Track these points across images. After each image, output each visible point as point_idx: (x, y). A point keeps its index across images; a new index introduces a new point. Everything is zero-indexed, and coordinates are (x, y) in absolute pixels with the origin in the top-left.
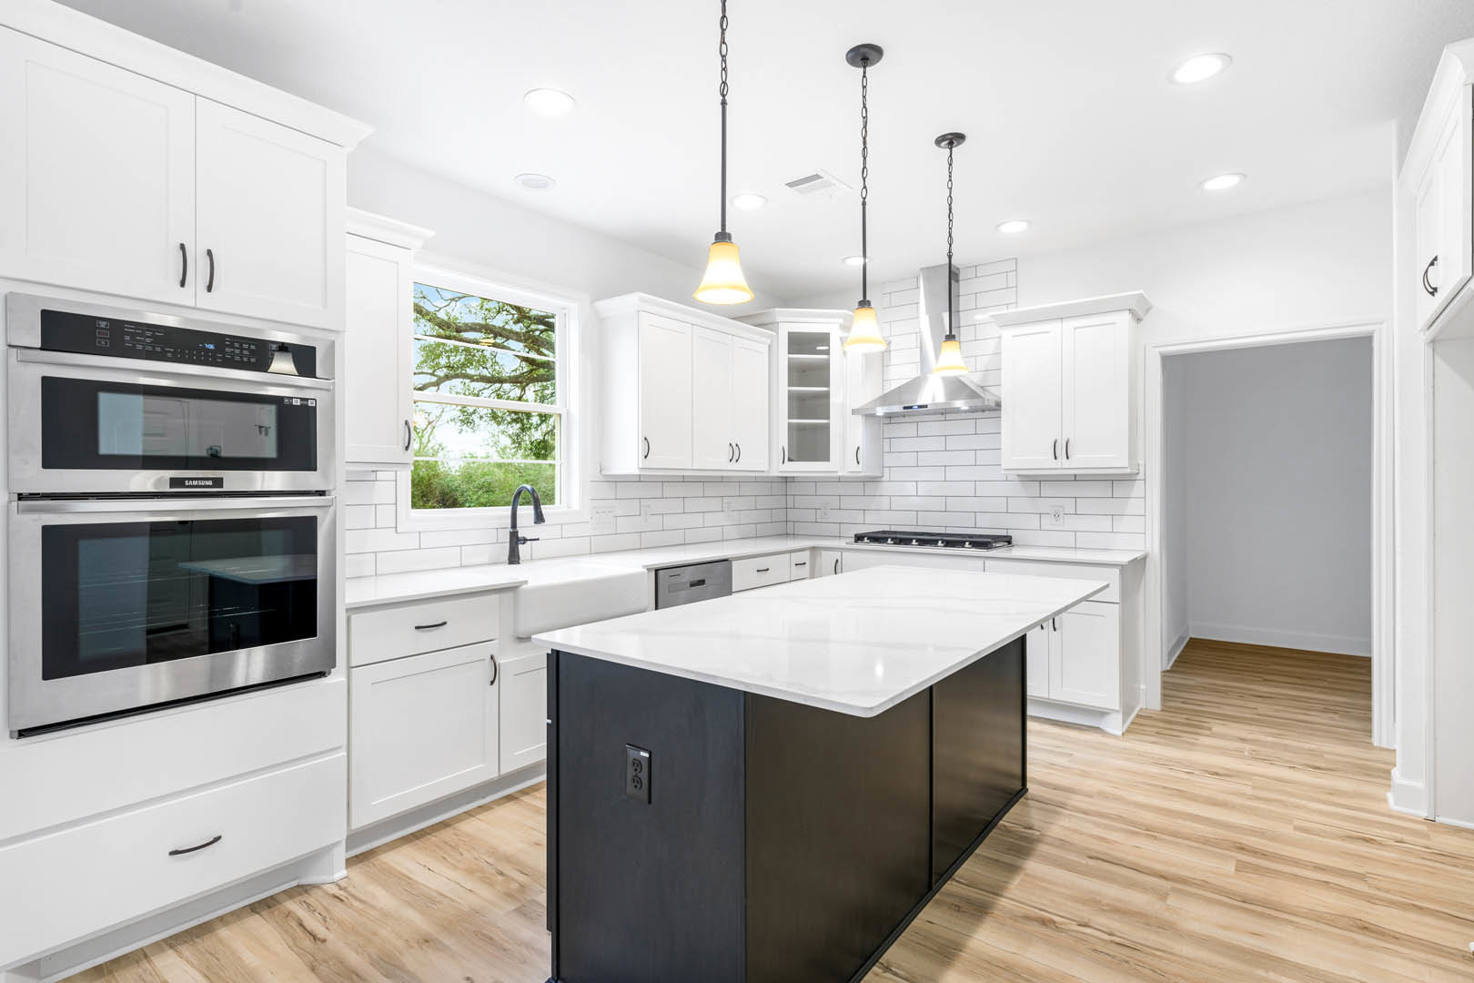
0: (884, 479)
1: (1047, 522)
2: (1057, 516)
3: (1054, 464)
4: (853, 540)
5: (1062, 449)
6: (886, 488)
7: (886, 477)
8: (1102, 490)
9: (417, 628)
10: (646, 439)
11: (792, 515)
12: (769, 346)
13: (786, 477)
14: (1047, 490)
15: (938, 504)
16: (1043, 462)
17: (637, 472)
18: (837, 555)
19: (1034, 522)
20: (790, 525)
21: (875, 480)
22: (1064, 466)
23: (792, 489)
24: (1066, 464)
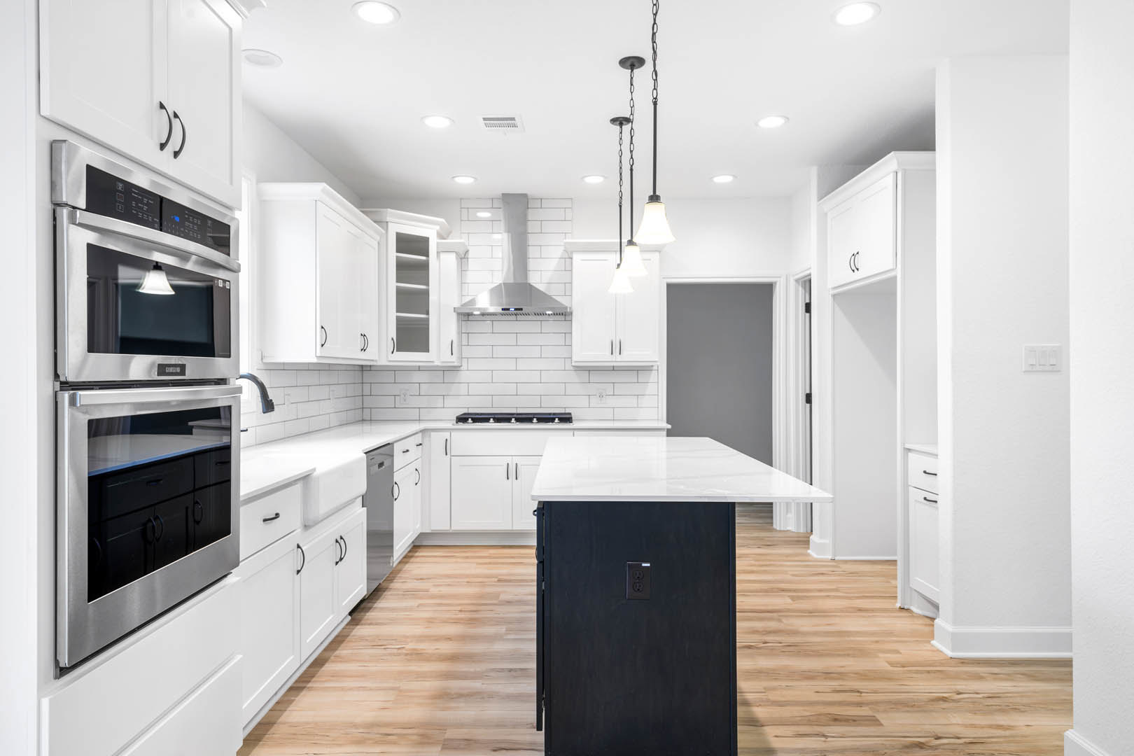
0: (462, 368)
1: (594, 401)
2: (601, 396)
3: (610, 358)
4: (455, 422)
5: (616, 347)
6: (464, 376)
7: (464, 367)
8: (632, 377)
9: (265, 520)
10: (322, 327)
11: (368, 402)
12: (379, 243)
13: (362, 366)
14: (595, 377)
15: (511, 389)
16: (601, 355)
17: (315, 360)
18: (447, 435)
19: (584, 401)
20: (367, 411)
21: (455, 369)
22: (618, 360)
23: (368, 377)
24: (619, 358)
